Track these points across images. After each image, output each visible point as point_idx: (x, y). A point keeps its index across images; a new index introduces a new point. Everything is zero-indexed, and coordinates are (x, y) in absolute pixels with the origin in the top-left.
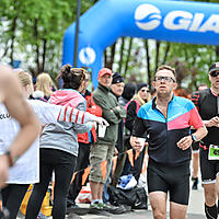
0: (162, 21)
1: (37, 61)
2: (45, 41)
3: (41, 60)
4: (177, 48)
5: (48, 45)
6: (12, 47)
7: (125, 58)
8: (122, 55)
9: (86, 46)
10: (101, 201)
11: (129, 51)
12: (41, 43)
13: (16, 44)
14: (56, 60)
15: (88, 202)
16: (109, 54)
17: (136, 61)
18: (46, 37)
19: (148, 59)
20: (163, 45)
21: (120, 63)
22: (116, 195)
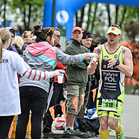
1: (24, 21)
2: (30, 6)
3: (27, 20)
4: (132, 10)
5: (32, 8)
6: (5, 10)
7: (91, 19)
8: (89, 16)
9: (62, 10)
10: (72, 128)
11: (95, 13)
12: (27, 7)
13: (7, 7)
14: (39, 20)
15: (62, 128)
16: (79, 15)
17: (100, 21)
18: (31, 2)
19: (110, 19)
20: (121, 9)
21: (88, 22)
22: (84, 124)
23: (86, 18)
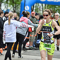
3: (14, 9)
4: (50, 6)
5: (16, 5)
7: (37, 9)
9: (27, 5)
16: (32, 7)
17: (40, 9)
21: (35, 10)
23: (35, 8)
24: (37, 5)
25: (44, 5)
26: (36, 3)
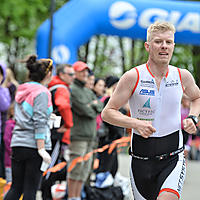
0: (137, 19)
7: (99, 58)
8: (96, 55)
11: (104, 50)
18: (17, 34)
21: (95, 63)
23: (91, 57)
24: (101, 45)
25: (127, 43)
26: (98, 37)
